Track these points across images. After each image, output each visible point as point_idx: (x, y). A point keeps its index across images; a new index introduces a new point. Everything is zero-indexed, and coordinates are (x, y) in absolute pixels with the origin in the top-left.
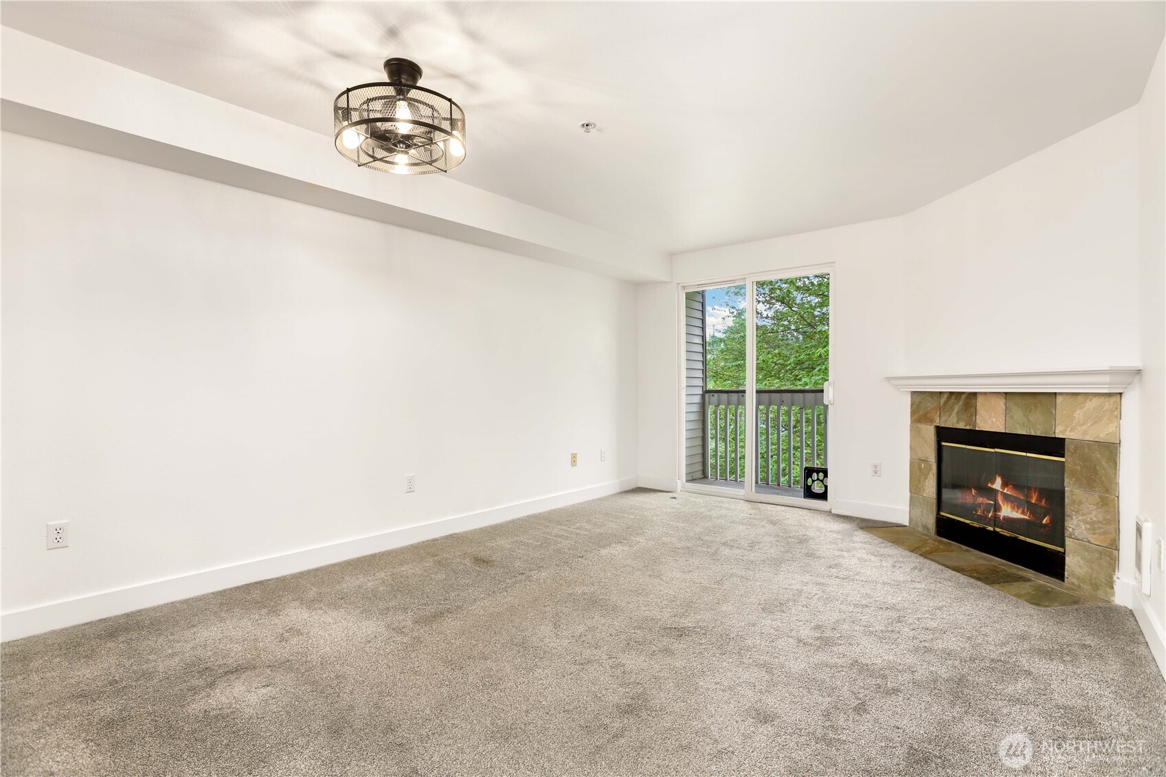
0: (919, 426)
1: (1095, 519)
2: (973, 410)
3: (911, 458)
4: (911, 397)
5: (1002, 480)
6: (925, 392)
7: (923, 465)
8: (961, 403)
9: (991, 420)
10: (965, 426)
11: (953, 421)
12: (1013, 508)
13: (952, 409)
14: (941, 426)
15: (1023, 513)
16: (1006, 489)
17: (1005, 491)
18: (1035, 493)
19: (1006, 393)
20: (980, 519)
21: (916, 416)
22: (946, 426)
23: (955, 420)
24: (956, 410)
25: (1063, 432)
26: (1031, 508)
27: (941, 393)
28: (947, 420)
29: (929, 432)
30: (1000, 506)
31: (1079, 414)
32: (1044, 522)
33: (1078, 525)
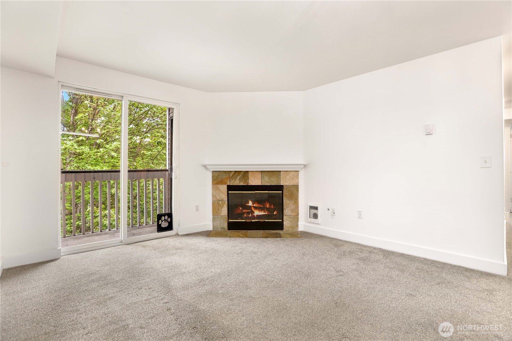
0: (218, 186)
1: (293, 208)
2: (247, 178)
3: (213, 200)
4: (212, 173)
5: (252, 202)
6: (221, 171)
7: (220, 202)
8: (241, 175)
9: (254, 181)
10: (244, 184)
11: (237, 182)
12: (260, 211)
13: (236, 178)
14: (231, 185)
15: (264, 212)
16: (255, 205)
17: (254, 205)
18: (268, 204)
19: (261, 171)
20: (246, 218)
21: (216, 182)
22: (233, 185)
23: (238, 182)
24: (238, 178)
25: (283, 183)
26: (268, 209)
27: (230, 171)
28: (234, 182)
29: (224, 188)
30: (254, 211)
31: (288, 177)
32: (274, 213)
33: (288, 211)
